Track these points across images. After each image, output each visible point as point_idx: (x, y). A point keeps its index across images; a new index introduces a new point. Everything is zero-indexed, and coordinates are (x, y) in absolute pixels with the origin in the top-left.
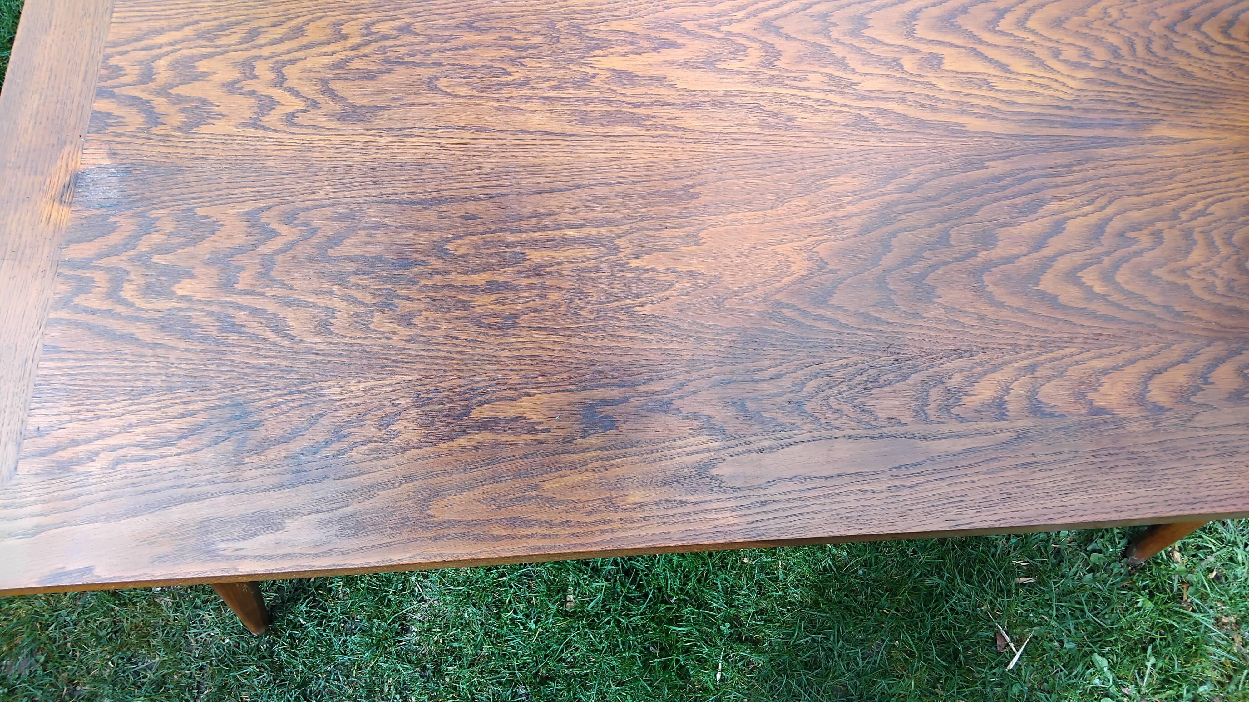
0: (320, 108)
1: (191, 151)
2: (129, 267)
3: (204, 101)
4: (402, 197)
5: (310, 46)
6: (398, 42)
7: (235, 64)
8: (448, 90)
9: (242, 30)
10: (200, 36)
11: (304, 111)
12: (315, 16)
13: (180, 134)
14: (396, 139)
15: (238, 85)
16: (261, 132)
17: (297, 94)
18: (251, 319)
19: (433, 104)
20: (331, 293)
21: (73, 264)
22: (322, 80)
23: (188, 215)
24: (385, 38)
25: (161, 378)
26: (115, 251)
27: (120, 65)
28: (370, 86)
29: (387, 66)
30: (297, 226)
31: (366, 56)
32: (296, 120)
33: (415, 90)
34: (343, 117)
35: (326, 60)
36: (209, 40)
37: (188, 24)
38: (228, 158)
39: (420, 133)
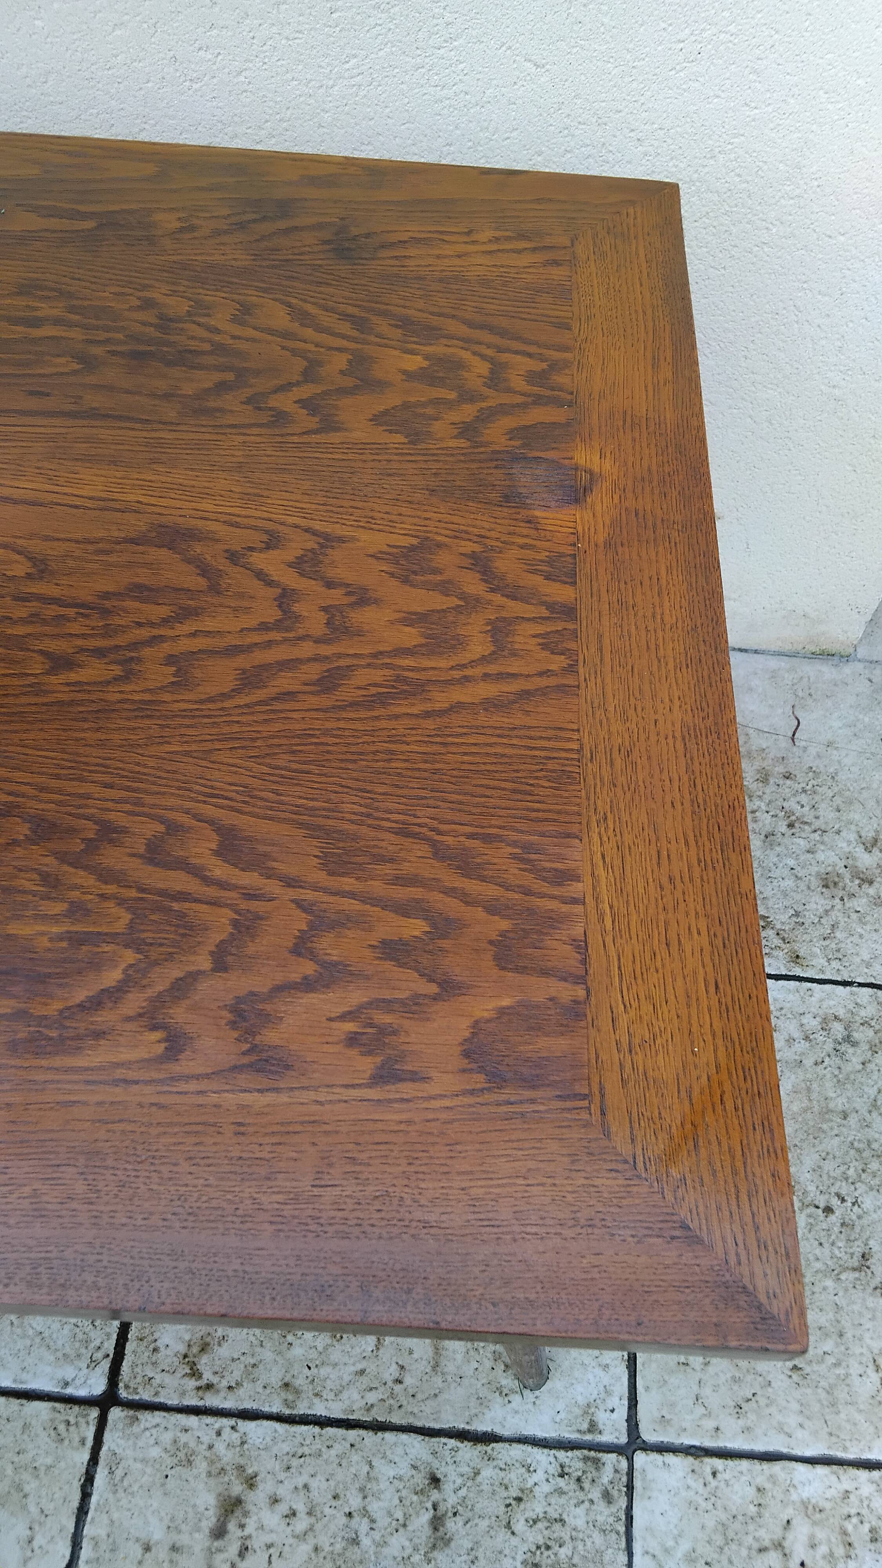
0: (227, 551)
1: (419, 513)
2: (486, 391)
3: (405, 581)
4: (123, 425)
5: (232, 651)
6: (80, 642)
7: (359, 633)
8: (17, 557)
9: (347, 693)
10: (419, 689)
11: (251, 549)
12: (219, 705)
13: (439, 538)
14: (116, 496)
15: (353, 599)
16: (318, 527)
17: (260, 575)
18: (332, 325)
19: (47, 538)
20: (234, 337)
21: (558, 402)
22: (219, 593)
23: (415, 438)
24: (100, 653)
25: (432, 288)
26: (503, 410)
27: (546, 654)
28: (143, 577)
29: (108, 604)
30: (270, 409)
31: (139, 625)
32: (265, 538)
33: (71, 563)
34: (192, 535)
35: (209, 624)
36: (405, 680)
37: (442, 713)
38: (365, 499)
39: (78, 502)
